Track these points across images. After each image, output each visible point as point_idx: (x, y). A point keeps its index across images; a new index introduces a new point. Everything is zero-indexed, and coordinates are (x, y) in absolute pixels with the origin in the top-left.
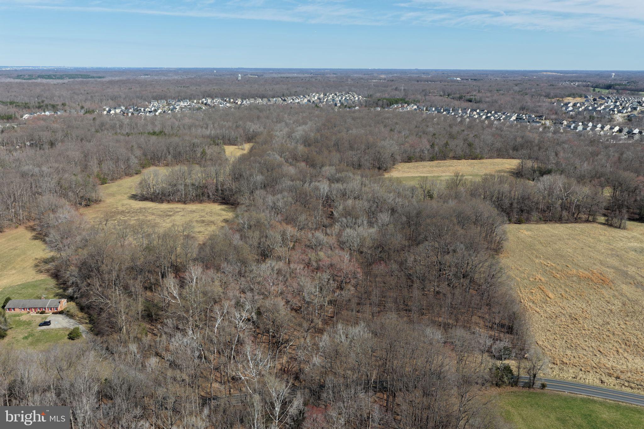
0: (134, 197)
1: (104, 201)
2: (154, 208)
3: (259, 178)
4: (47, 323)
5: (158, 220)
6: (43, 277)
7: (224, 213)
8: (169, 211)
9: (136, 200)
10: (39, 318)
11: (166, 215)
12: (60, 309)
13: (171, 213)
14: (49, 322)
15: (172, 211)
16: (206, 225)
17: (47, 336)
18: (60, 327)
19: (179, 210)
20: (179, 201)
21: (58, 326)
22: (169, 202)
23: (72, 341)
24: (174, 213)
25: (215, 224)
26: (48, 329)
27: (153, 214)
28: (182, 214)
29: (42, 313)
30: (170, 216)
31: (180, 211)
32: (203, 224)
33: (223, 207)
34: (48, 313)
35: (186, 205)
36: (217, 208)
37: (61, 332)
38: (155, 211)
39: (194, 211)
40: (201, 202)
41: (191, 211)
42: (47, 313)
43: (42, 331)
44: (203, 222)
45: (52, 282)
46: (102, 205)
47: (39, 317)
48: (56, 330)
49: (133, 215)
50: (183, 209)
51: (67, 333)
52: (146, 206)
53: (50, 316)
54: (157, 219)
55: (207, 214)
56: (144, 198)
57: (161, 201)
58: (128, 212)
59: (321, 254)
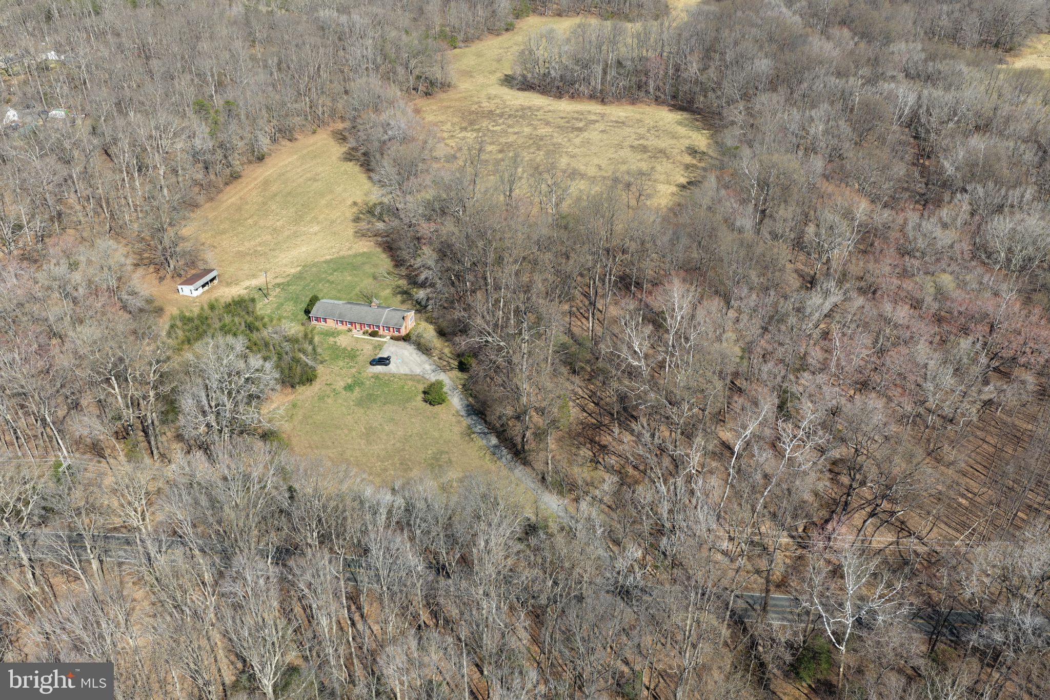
0: (508, 81)
1: (455, 87)
2: (546, 109)
4: (384, 361)
5: (559, 139)
6: (365, 246)
7: (682, 130)
8: (577, 119)
9: (512, 87)
10: (367, 347)
11: (572, 126)
12: (403, 332)
13: (581, 125)
14: (388, 359)
15: (581, 120)
16: (651, 157)
17: (386, 390)
18: (407, 372)
19: (594, 118)
20: (592, 97)
21: (404, 370)
22: (572, 97)
23: (431, 407)
24: (586, 125)
25: (668, 158)
26: (385, 374)
27: (548, 123)
28: (602, 128)
29: (374, 334)
30: (580, 130)
31: (597, 121)
32: (645, 156)
33: (678, 116)
34: (384, 337)
35: (605, 107)
36: (667, 117)
37: (410, 383)
38: (549, 117)
39: (623, 123)
40: (634, 101)
41: (617, 122)
42: (380, 336)
43: (376, 377)
44: (644, 149)
45: (384, 262)
46: (452, 94)
47: (368, 342)
48: (401, 377)
49: (510, 122)
50: (603, 116)
51: (421, 388)
52: (531, 104)
53: (390, 349)
54: (556, 135)
55: (648, 131)
56: (526, 86)
57: (559, 95)
58: (501, 115)
59: (946, 280)
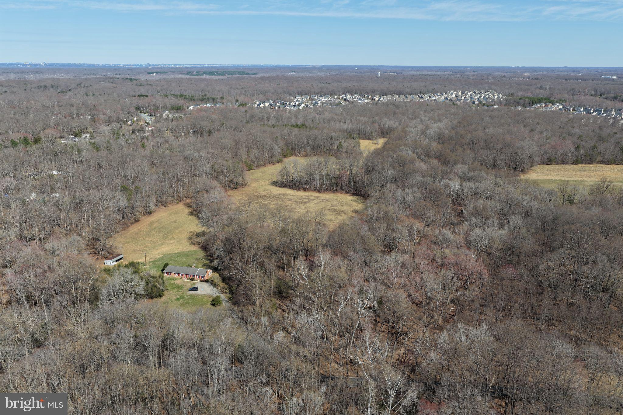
0: (275, 183)
1: (249, 185)
2: (291, 195)
3: (391, 172)
4: (195, 289)
5: (294, 206)
6: (194, 248)
7: (354, 203)
8: (305, 198)
9: (276, 186)
10: (189, 284)
11: (302, 201)
12: (206, 278)
13: (306, 201)
14: (197, 288)
15: (307, 199)
16: (337, 214)
17: (195, 300)
18: (205, 293)
19: (313, 198)
20: (314, 190)
21: (204, 293)
22: (305, 190)
23: (214, 307)
24: (309, 201)
25: (345, 214)
26: (195, 294)
27: (290, 200)
28: (316, 202)
29: (192, 279)
30: (305, 203)
31: (315, 199)
32: (334, 213)
33: (354, 198)
34: (197, 280)
35: (320, 194)
36: (348, 198)
37: (206, 298)
38: (292, 198)
39: (327, 200)
40: (334, 192)
41: (324, 200)
42: (195, 280)
43: (191, 295)
44: (335, 210)
45: (201, 254)
46: (247, 188)
47: (189, 282)
48: (202, 295)
49: (272, 200)
50: (318, 197)
51: (211, 299)
52: (284, 193)
53: (198, 283)
54: (293, 205)
55: (338, 203)
56: (283, 185)
57: (298, 189)
58: (269, 197)
59: (447, 252)
